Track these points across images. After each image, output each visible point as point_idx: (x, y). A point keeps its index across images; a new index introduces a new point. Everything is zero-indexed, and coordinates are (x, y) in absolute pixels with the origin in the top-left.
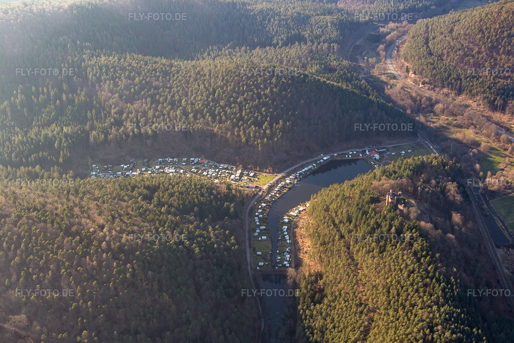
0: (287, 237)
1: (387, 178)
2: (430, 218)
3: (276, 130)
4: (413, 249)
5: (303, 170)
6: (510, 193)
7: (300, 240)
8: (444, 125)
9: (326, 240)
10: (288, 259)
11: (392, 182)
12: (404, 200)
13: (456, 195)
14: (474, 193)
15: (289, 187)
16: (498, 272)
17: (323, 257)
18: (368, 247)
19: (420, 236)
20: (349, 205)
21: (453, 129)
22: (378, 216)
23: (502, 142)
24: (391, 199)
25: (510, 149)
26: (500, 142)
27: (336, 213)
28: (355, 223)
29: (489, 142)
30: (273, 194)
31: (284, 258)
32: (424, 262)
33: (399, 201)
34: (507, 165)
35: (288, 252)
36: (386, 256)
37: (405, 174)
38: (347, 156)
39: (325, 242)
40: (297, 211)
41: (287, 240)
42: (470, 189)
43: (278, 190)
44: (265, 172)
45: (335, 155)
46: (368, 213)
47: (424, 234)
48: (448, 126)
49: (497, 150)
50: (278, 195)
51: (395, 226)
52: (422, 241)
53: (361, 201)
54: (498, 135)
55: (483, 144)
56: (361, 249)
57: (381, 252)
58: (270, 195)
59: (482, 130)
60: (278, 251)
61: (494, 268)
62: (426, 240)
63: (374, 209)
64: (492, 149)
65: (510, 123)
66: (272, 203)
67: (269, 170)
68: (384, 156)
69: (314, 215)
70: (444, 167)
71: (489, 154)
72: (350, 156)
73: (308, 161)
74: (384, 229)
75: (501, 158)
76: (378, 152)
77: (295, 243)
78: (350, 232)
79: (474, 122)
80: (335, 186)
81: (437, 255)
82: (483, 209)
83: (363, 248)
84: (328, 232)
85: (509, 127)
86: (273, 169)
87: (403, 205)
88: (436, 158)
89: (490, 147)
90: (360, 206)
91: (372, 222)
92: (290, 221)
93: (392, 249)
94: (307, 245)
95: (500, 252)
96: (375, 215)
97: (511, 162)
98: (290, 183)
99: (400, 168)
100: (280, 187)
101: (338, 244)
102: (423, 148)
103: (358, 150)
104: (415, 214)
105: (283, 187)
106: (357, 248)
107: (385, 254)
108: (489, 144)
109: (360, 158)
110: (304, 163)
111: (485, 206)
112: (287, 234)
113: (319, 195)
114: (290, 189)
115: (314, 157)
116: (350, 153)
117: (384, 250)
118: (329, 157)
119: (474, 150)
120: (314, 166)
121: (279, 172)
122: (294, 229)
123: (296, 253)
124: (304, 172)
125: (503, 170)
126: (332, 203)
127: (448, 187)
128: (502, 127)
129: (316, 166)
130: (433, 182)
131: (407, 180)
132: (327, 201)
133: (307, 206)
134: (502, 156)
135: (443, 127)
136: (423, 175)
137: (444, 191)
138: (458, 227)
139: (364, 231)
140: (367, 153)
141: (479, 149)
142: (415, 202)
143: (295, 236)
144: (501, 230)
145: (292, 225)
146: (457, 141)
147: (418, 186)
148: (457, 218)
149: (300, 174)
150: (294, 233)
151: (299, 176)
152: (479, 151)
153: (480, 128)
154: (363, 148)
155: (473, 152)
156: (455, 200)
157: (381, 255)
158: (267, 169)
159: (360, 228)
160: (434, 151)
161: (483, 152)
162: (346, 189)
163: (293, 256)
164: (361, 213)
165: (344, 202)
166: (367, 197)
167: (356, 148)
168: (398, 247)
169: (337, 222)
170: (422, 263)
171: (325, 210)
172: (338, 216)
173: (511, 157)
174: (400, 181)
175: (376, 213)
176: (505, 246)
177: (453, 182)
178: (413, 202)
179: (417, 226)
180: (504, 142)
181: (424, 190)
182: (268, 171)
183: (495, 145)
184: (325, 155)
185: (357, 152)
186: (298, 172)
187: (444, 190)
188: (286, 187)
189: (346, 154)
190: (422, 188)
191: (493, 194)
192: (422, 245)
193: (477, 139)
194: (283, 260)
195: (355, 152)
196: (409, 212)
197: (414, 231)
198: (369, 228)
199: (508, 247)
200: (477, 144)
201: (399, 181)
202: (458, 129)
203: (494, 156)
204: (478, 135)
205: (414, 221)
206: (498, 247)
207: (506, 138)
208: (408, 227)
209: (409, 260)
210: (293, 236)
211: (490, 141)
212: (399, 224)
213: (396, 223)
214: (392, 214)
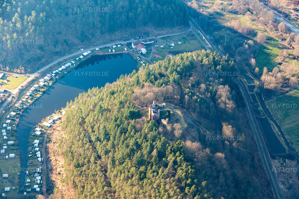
0: (39, 154)
1: (151, 84)
2: (198, 131)
3: (28, 23)
4: (176, 177)
5: (60, 69)
6: (287, 92)
7: (53, 158)
8: (218, 11)
9: (81, 162)
10: (39, 182)
11: (156, 89)
12: (169, 112)
13: (227, 101)
14: (249, 92)
15: (43, 90)
16: (272, 190)
17: (77, 183)
18: (126, 172)
19: (185, 160)
20: (107, 119)
21: (228, 16)
22: (138, 134)
23: (280, 30)
24: (154, 112)
25: (288, 39)
26: (278, 30)
27: (92, 128)
28: (113, 143)
29: (266, 31)
30: (24, 100)
31: (34, 181)
32: (189, 192)
33: (163, 115)
34: (285, 57)
35: (39, 173)
36: (146, 185)
37: (171, 79)
38: (110, 50)
39: (79, 164)
40: (51, 121)
41: (38, 157)
42: (245, 88)
43: (31, 95)
44: (16, 73)
45: (97, 49)
46: (127, 130)
47: (189, 158)
48: (222, 12)
49: (274, 40)
50: (29, 101)
51: (157, 148)
52: (187, 166)
53: (120, 115)
54: (276, 22)
55: (260, 34)
56: (119, 174)
57: (141, 179)
58: (20, 102)
59: (259, 16)
60: (27, 172)
61: (269, 184)
62: (191, 165)
63: (134, 127)
64: (269, 39)
65: (289, 7)
66: (22, 111)
67: (21, 70)
68: (151, 50)
69: (68, 129)
70: (216, 67)
71: (265, 45)
72: (114, 50)
73: (65, 58)
74: (145, 152)
75: (278, 50)
76: (145, 45)
77: (47, 161)
78: (107, 152)
79: (250, 7)
80: (95, 90)
81: (204, 183)
82: (258, 112)
83: (121, 173)
84: (82, 153)
85: (287, 12)
86: (25, 69)
87: (167, 119)
88: (207, 56)
89: (267, 36)
90: (118, 122)
91: (131, 142)
92: (43, 133)
93: (153, 176)
94: (61, 164)
95: (276, 164)
96: (135, 134)
97: (290, 55)
98: (44, 85)
99: (167, 69)
100: (33, 91)
101: (93, 167)
102: (195, 39)
103: (122, 43)
104: (181, 131)
105: (36, 90)
106: (115, 172)
107: (145, 181)
108: (266, 34)
109: (124, 52)
110: (61, 59)
111: (260, 108)
112: (39, 150)
113: (75, 101)
114: (44, 92)
115: (72, 53)
116: (114, 47)
117: (145, 177)
118: (89, 52)
119: (250, 42)
120: (72, 64)
121: (32, 72)
122: (46, 143)
123: (48, 174)
124: (61, 71)
125: (280, 64)
126: (88, 115)
127: (219, 92)
128: (280, 12)
129: (75, 63)
130: (203, 86)
131: (173, 86)
132: (83, 111)
133: (63, 113)
134: (279, 48)
135: (218, 13)
136: (191, 78)
137: (214, 97)
138: (229, 141)
139: (123, 153)
140: (133, 47)
141: (255, 39)
142: (182, 113)
143: (47, 153)
144: (276, 137)
145: (45, 139)
146: (231, 29)
147: (186, 94)
148: (228, 130)
149: (56, 74)
150: (47, 148)
151: (55, 76)
152: (255, 42)
153: (257, 15)
154: (128, 40)
155: (248, 44)
156: (226, 107)
157: (140, 183)
158: (17, 68)
159: (118, 148)
160: (207, 42)
161: (259, 43)
162: (105, 96)
163: (44, 178)
164: (119, 130)
165: (102, 115)
166: (126, 111)
167: (120, 40)
168: (160, 174)
169: (93, 139)
170: (186, 194)
171: (80, 124)
172: (94, 132)
173: (289, 49)
174: (165, 88)
175: (136, 131)
176: (281, 157)
177: (224, 86)
178: (179, 112)
179: (181, 148)
180: (282, 31)
181: (192, 98)
182: (19, 71)
183: (272, 34)
184: (86, 48)
185: (122, 45)
186: (54, 72)
187: (215, 95)
188: (39, 91)
189: (109, 48)
190: (190, 96)
191: (269, 93)
192: (186, 172)
193: (254, 27)
194: (33, 182)
195: (119, 46)
196: (173, 129)
197: (178, 154)
198: (128, 150)
199: (284, 158)
200: (253, 34)
201: (163, 89)
202: (233, 16)
203: (271, 48)
204: (254, 22)
205: (178, 141)
206: (274, 158)
207: (284, 27)
208: (171, 150)
209: (172, 191)
210: (46, 152)
211: (267, 29)
212: (162, 146)
213: (158, 144)
214: (154, 133)
